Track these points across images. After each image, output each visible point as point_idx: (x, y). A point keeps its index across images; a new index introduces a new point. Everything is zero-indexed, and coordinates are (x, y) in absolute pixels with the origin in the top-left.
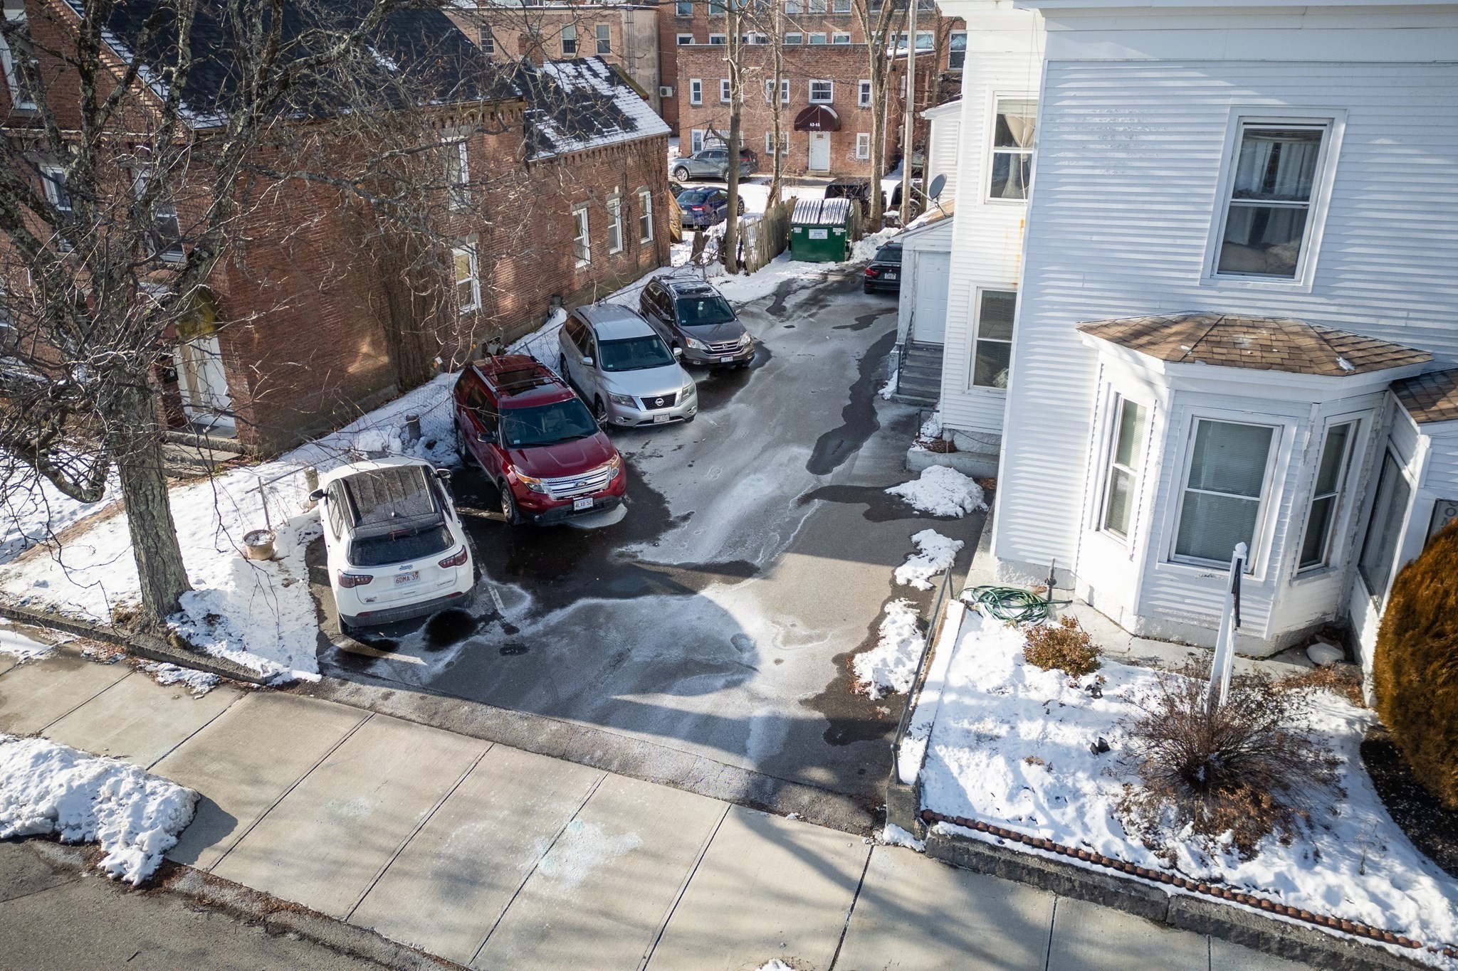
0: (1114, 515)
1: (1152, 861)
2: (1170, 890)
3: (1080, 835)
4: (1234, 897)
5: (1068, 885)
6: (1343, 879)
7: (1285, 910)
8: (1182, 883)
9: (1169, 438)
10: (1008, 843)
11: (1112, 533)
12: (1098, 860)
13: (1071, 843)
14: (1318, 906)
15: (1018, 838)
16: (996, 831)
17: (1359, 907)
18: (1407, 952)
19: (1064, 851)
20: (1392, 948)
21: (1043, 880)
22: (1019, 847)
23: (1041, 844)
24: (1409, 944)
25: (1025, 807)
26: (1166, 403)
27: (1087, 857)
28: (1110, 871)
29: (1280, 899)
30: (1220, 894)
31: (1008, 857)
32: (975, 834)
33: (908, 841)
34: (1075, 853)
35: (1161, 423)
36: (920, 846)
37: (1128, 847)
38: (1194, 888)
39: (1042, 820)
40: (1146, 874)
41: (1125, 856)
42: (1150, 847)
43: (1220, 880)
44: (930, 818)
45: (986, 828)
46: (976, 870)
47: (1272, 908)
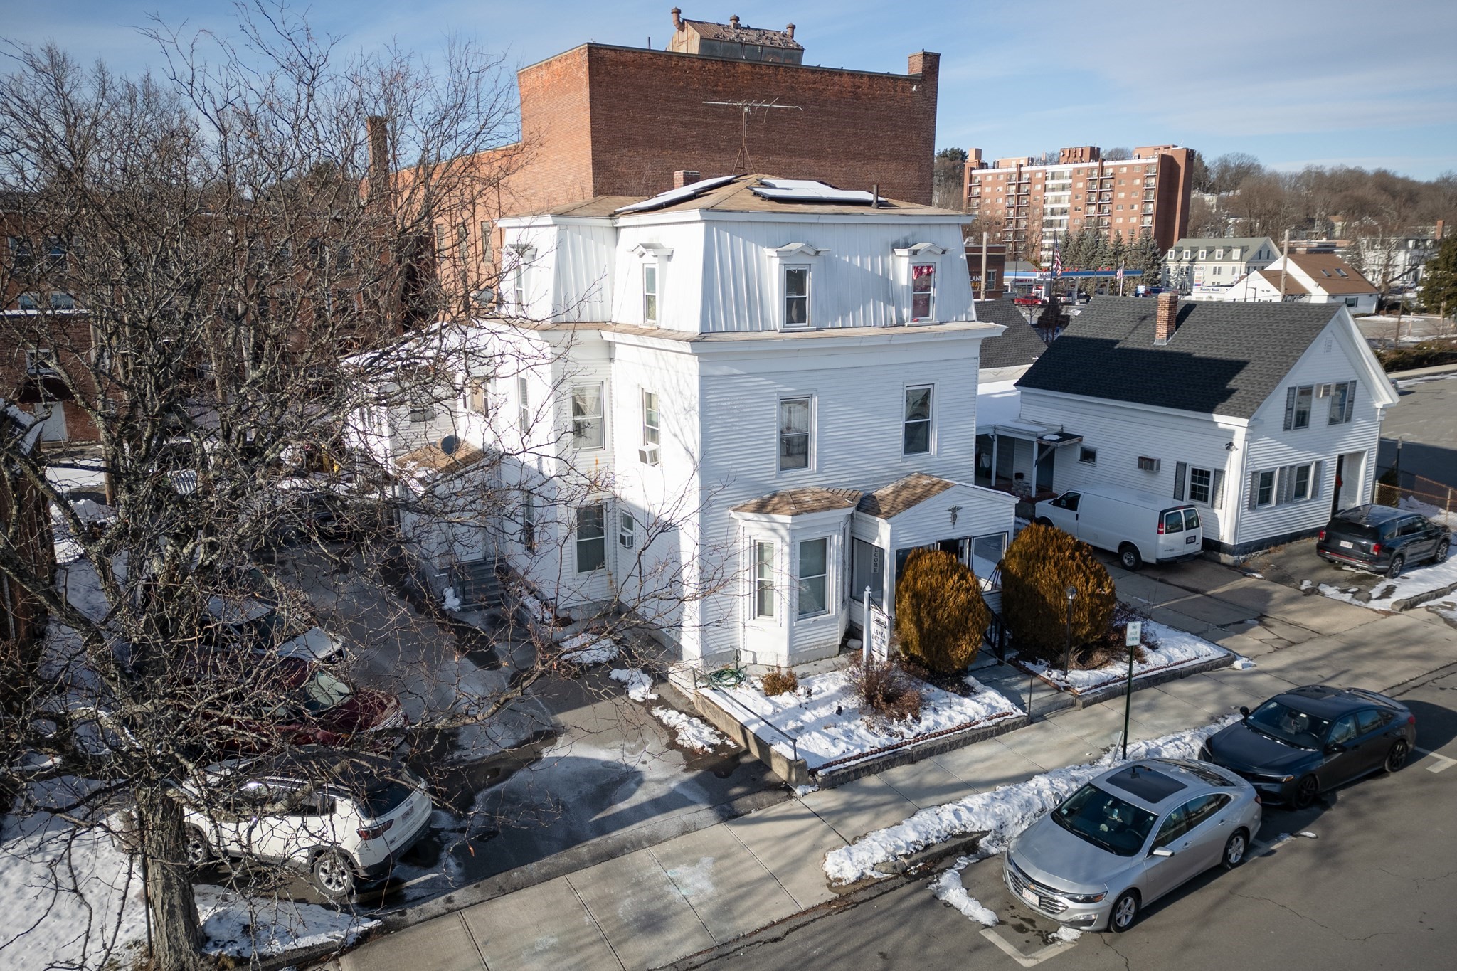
0: (762, 608)
1: (896, 740)
2: (908, 747)
3: (868, 745)
4: (927, 738)
5: (878, 767)
6: (948, 712)
7: (943, 733)
8: (910, 742)
10: (848, 764)
11: (761, 617)
12: (880, 751)
13: (867, 750)
14: (949, 726)
15: (850, 759)
16: (841, 762)
17: (960, 719)
18: (979, 726)
19: (867, 755)
20: (975, 727)
21: (869, 770)
22: (853, 763)
23: (859, 756)
24: (978, 723)
25: (843, 746)
26: (788, 539)
27: (876, 752)
28: (886, 752)
29: (939, 730)
30: (923, 739)
31: (853, 768)
32: (834, 768)
33: (810, 790)
34: (872, 753)
35: (786, 549)
36: (815, 788)
37: (884, 739)
38: (914, 742)
39: (851, 748)
40: (898, 746)
41: (888, 743)
42: (891, 736)
43: (918, 734)
44: (813, 772)
45: (837, 763)
46: (842, 784)
47: (939, 734)
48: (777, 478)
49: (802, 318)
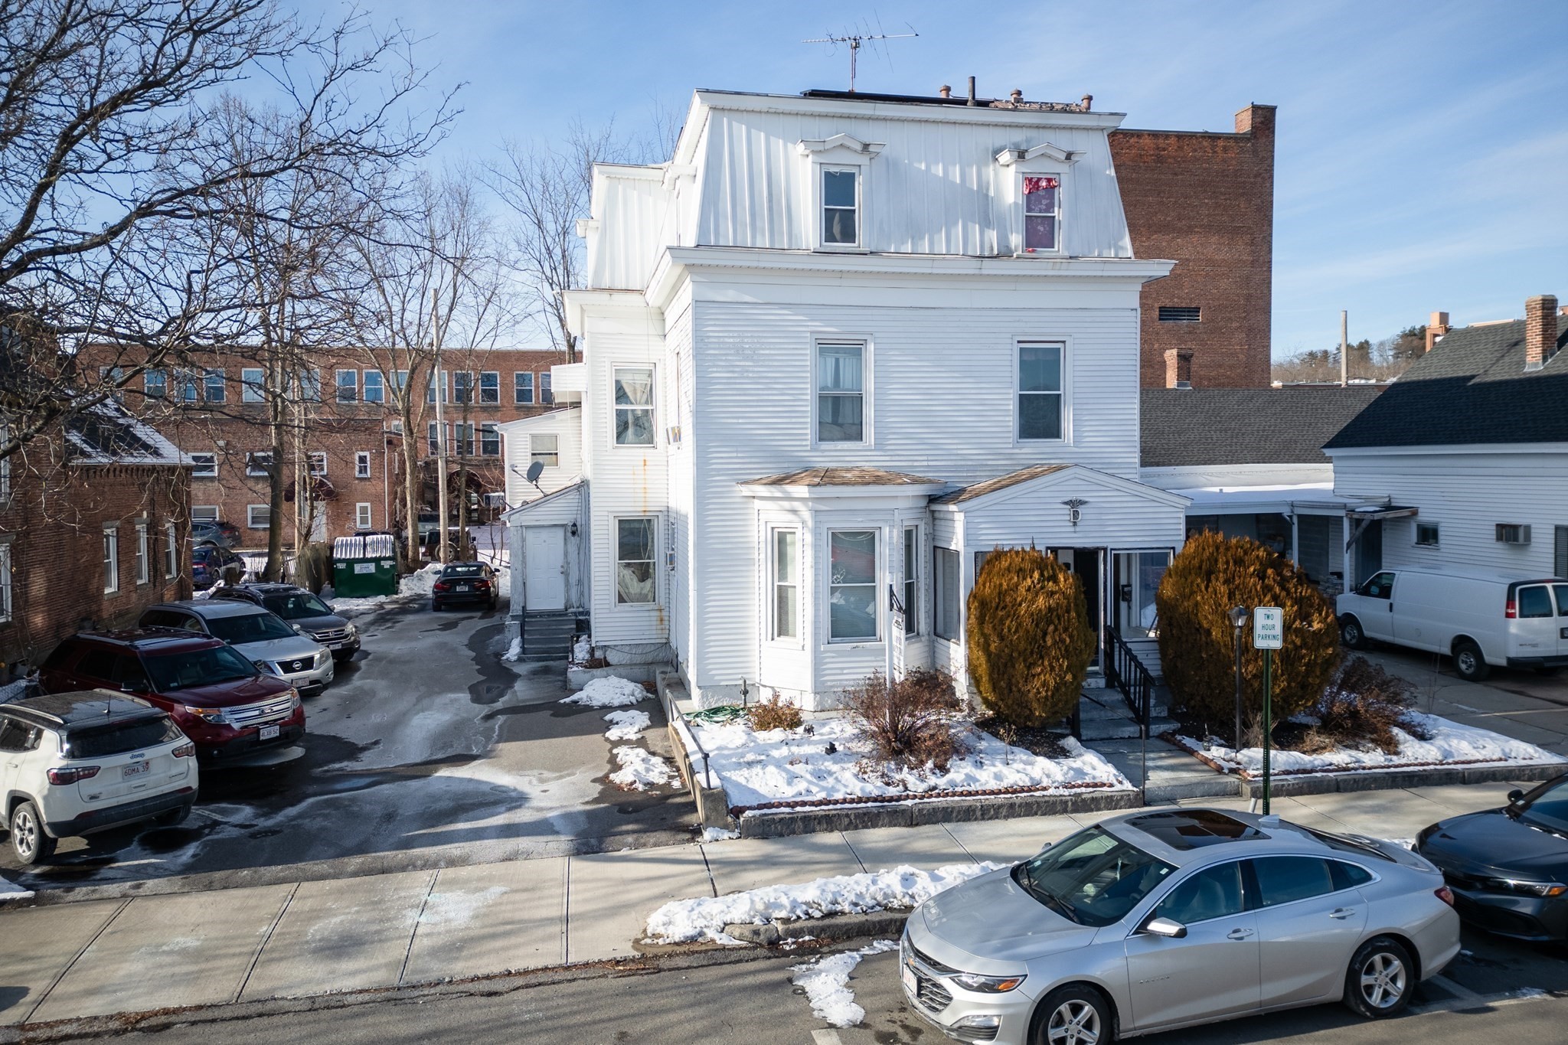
0: (782, 626)
1: (892, 791)
2: (909, 803)
3: (843, 790)
4: (947, 795)
5: (846, 821)
6: (1000, 767)
7: (977, 793)
8: (915, 797)
9: (816, 547)
10: (798, 809)
11: (782, 638)
12: (860, 800)
13: (839, 796)
14: (993, 785)
15: (804, 804)
16: (788, 805)
17: (1013, 779)
18: (1045, 793)
19: (836, 802)
20: (1037, 794)
21: (829, 822)
22: (807, 808)
23: (820, 803)
24: (1045, 789)
25: (802, 786)
26: (810, 523)
27: (852, 801)
28: (870, 804)
29: (973, 788)
30: (938, 795)
31: (800, 815)
32: (774, 810)
33: (726, 835)
34: (844, 801)
35: (809, 538)
36: (736, 834)
37: (874, 787)
38: (922, 797)
39: (814, 789)
40: (891, 799)
41: (875, 793)
42: (888, 784)
43: (934, 788)
44: (737, 812)
45: (780, 805)
46: (781, 835)
47: (970, 794)
48: (811, 450)
49: (849, 235)
